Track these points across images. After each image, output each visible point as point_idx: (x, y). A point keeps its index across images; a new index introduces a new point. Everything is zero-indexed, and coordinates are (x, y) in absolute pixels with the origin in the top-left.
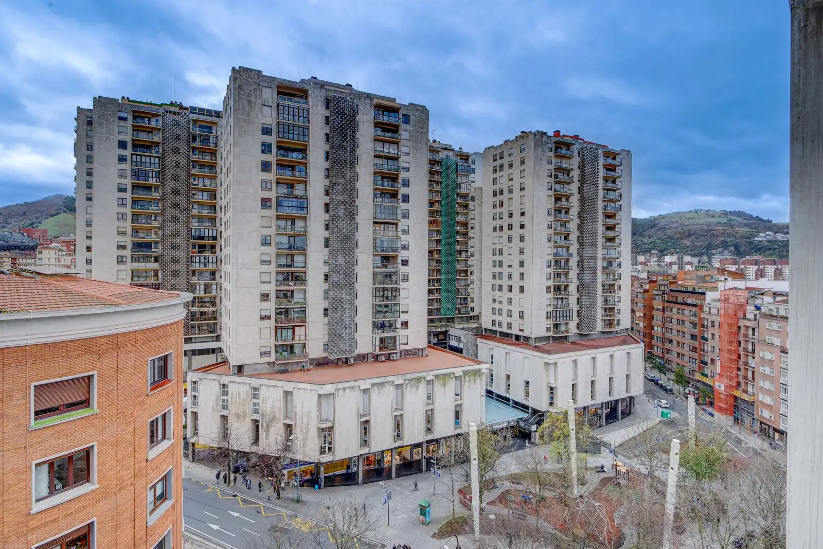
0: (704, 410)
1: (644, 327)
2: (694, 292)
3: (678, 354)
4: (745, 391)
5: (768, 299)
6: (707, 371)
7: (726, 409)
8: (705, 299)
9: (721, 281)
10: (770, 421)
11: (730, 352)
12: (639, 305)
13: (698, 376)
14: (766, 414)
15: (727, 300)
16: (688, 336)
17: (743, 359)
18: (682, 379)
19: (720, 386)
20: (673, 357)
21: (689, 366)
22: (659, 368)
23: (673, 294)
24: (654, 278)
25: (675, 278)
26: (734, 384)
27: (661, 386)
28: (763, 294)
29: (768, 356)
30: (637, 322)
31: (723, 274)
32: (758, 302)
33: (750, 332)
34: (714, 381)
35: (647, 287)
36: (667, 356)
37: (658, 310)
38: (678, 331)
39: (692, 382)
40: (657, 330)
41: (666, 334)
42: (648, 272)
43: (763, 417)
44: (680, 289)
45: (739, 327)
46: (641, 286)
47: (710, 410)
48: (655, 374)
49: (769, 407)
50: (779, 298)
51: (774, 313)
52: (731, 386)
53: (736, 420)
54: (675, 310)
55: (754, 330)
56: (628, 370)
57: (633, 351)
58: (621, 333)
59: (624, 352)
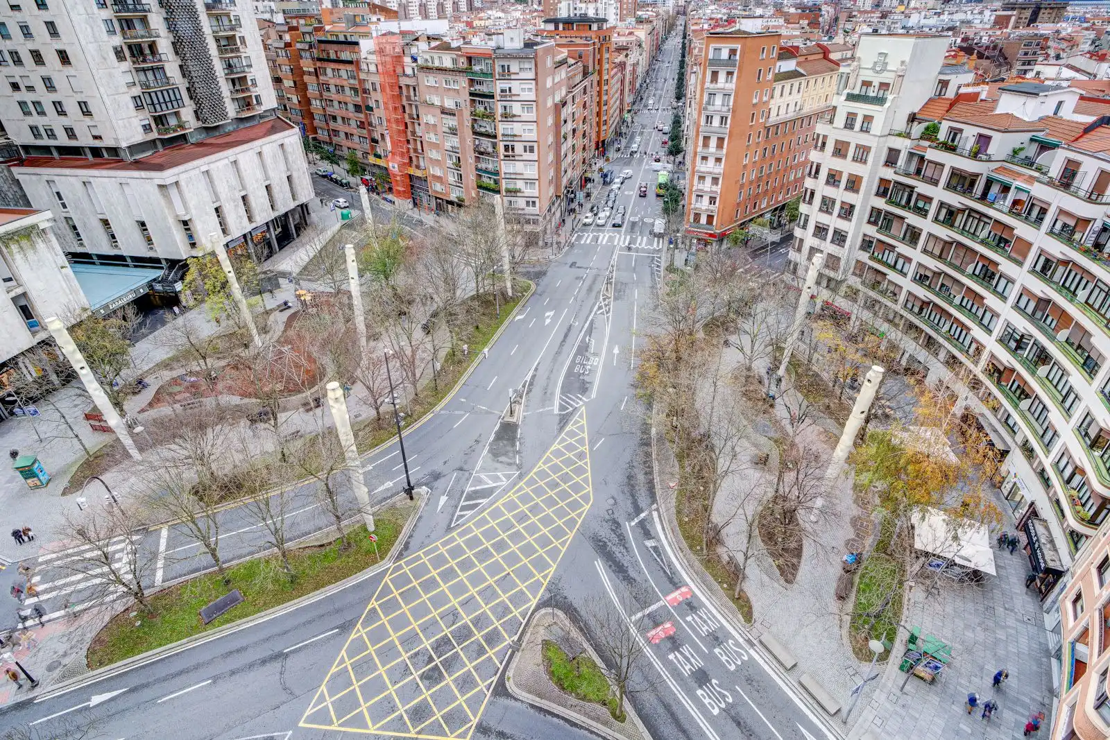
0: (385, 199)
1: (299, 102)
2: (347, 43)
3: (346, 134)
4: (418, 167)
5: (423, 45)
6: (379, 151)
7: (404, 191)
8: (358, 52)
9: (372, 23)
10: (441, 193)
11: (397, 121)
12: (284, 68)
13: (372, 160)
14: (438, 187)
15: (381, 51)
16: (351, 107)
17: (410, 128)
18: (357, 168)
19: (394, 166)
20: (341, 139)
21: (359, 146)
22: (328, 158)
23: (323, 46)
24: (294, 23)
25: (320, 22)
26: (407, 161)
27: (336, 182)
28: (417, 39)
29: (432, 120)
30: (289, 96)
31: (375, 13)
32: (414, 50)
33: (412, 93)
34: (388, 161)
35: (287, 38)
36: (335, 139)
37: (310, 73)
38: (340, 102)
39: (368, 168)
40: (316, 104)
41: (328, 109)
42: (284, 12)
43: (437, 192)
44: (330, 38)
45: (400, 88)
46: (281, 37)
47: (390, 197)
48: (325, 167)
49: (439, 179)
50: (434, 44)
51: (430, 64)
52: (404, 164)
53: (415, 204)
54: (329, 71)
55: (414, 90)
56: (288, 170)
57: (286, 141)
58: (267, 116)
59: (276, 145)
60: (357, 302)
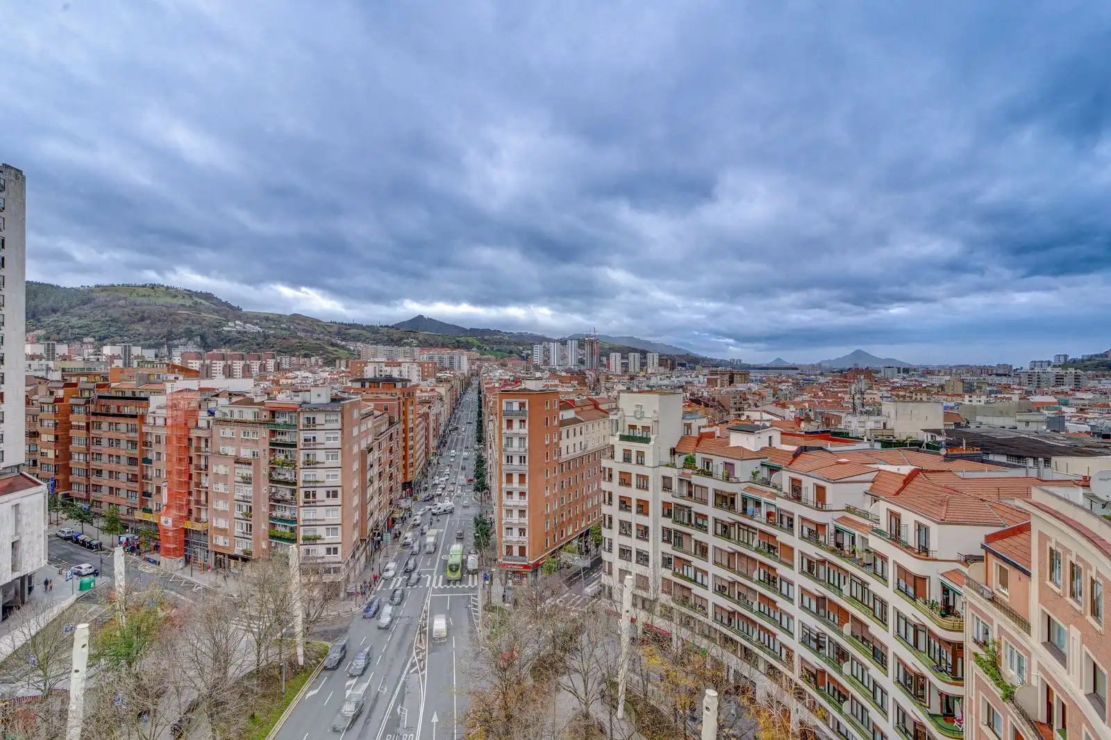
0: (148, 560)
1: (56, 456)
2: (134, 398)
3: (111, 488)
4: (198, 520)
5: (223, 401)
6: (151, 505)
7: (175, 549)
8: (148, 405)
9: (169, 381)
10: (223, 548)
11: (180, 473)
12: (46, 423)
13: (139, 515)
14: (220, 541)
15: (174, 407)
16: (124, 460)
17: (195, 479)
18: (115, 525)
19: (167, 522)
20: (104, 495)
21: (125, 501)
22: (79, 516)
23: (103, 401)
24: (74, 380)
25: (106, 379)
26: (184, 513)
27: (83, 544)
28: (217, 395)
29: (221, 469)
30: (43, 451)
31: (173, 372)
32: (212, 405)
33: (203, 445)
34: (160, 516)
35: (60, 393)
36: (93, 495)
37: (79, 427)
38: (110, 456)
39: (131, 525)
40: (78, 460)
41: (92, 462)
42: (63, 370)
43: (217, 546)
44: (113, 394)
45: (190, 440)
46: (52, 393)
47: (155, 556)
48: (71, 526)
49: (223, 532)
50: (234, 399)
51: (228, 418)
52: (181, 517)
53: (187, 561)
54: (105, 426)
55: (207, 441)
56: (17, 534)
57: (25, 501)
58: (5, 474)
59: (8, 506)
60: (76, 705)
